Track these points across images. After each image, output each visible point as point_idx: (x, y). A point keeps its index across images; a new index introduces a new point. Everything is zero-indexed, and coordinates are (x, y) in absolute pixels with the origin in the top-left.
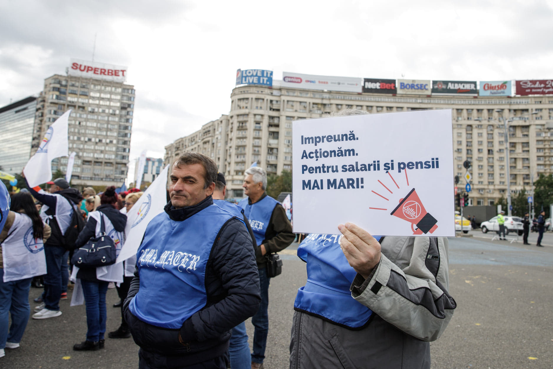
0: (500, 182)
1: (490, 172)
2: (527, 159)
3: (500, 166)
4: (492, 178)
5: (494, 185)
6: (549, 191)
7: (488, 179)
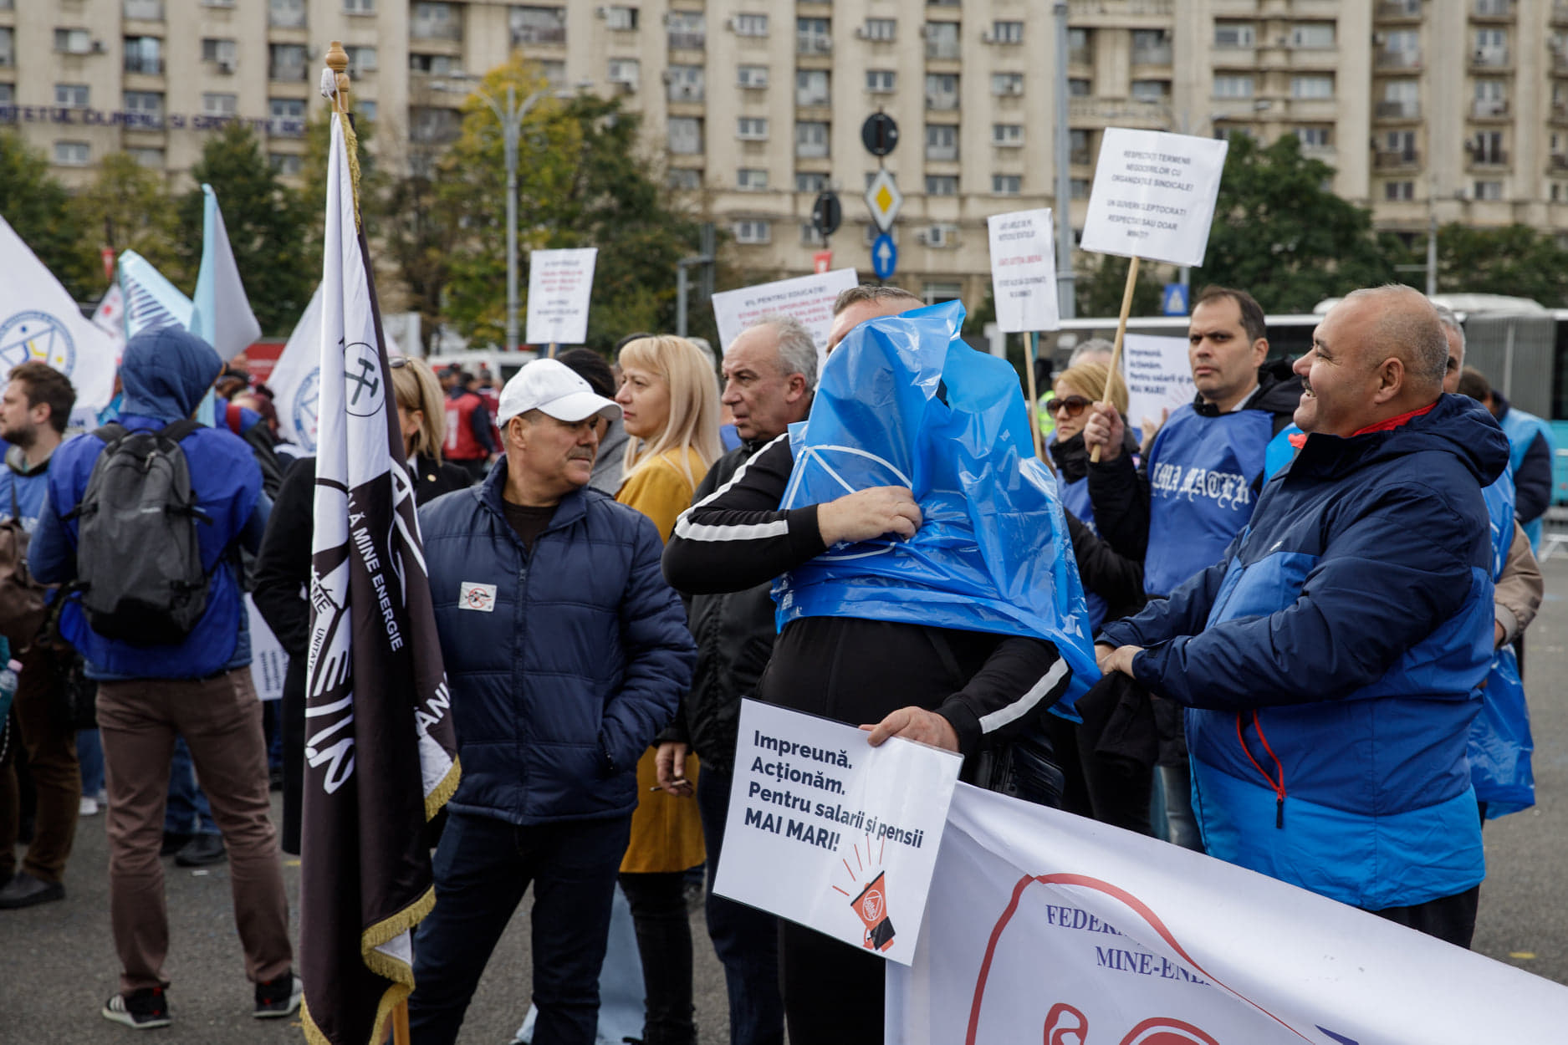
0: (998, 179)
1: (934, 118)
2: (1160, 34)
3: (998, 75)
4: (949, 152)
5: (962, 199)
6: (1278, 237)
7: (927, 160)
